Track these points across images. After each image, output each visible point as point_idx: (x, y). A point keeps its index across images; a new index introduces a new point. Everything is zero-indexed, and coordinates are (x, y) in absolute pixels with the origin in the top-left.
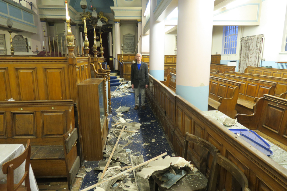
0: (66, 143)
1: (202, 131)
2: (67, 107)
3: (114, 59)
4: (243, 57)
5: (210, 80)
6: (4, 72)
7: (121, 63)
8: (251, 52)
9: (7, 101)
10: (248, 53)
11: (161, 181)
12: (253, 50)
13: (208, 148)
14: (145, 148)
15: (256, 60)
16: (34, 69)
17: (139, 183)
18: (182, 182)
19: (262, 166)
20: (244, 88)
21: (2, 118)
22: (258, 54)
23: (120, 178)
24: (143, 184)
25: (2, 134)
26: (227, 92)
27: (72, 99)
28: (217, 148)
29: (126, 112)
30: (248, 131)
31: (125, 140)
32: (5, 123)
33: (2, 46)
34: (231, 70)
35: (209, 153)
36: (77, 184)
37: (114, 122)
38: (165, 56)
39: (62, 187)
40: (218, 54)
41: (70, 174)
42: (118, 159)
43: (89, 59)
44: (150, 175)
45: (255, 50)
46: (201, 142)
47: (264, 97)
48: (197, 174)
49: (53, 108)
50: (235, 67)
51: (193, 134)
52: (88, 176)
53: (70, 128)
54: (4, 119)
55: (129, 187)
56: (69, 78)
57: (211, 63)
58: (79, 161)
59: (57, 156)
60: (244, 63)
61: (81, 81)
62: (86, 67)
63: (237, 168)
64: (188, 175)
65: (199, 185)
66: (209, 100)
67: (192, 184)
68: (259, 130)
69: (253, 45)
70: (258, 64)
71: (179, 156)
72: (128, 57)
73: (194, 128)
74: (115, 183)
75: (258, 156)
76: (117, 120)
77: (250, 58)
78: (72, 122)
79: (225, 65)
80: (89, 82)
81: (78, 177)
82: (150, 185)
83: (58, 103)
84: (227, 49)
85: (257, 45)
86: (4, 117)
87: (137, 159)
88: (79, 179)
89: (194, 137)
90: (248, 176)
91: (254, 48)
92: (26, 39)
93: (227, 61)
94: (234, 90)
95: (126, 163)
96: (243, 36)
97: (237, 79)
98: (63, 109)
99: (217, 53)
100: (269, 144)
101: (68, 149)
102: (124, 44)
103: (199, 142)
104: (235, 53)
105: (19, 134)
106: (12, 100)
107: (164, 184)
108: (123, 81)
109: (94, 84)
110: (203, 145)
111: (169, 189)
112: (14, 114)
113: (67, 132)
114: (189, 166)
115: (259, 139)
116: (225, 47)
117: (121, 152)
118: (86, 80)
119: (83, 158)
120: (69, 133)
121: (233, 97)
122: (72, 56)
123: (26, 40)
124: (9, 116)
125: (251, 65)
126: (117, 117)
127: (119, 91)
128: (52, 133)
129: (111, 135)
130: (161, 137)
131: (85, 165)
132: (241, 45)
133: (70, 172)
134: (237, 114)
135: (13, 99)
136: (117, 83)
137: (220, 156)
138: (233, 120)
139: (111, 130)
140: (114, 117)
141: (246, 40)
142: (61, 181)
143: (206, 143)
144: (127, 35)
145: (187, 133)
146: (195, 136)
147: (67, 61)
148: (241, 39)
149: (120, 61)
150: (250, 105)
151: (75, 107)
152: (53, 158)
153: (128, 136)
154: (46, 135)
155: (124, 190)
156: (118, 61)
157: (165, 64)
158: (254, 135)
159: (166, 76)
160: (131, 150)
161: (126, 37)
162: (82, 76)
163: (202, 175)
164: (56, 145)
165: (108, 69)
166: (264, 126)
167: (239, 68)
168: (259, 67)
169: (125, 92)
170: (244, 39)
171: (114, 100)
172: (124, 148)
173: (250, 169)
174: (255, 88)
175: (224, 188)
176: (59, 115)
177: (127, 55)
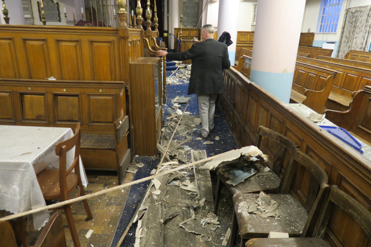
0: (117, 131)
1: (280, 124)
2: (118, 90)
3: (170, 34)
4: (346, 37)
5: (296, 66)
6: (43, 44)
7: (178, 41)
8: (357, 30)
9: (47, 79)
10: (354, 31)
11: (227, 178)
12: (362, 26)
13: (285, 144)
14: (207, 146)
15: (363, 41)
16: (77, 41)
17: (200, 181)
18: (250, 181)
19: (346, 160)
20: (340, 79)
21: (43, 100)
22: (367, 33)
23: (178, 177)
24: (205, 183)
25: (43, 119)
26: (318, 82)
27: (123, 81)
28: (296, 144)
29: (185, 103)
30: (337, 128)
31: (182, 135)
32: (46, 106)
33: (28, 12)
34: (327, 54)
35: (286, 149)
36: (128, 179)
37: (168, 114)
38: (238, 32)
39: (111, 181)
40: (311, 32)
41: (121, 167)
42: (175, 155)
43: (141, 32)
44: (216, 166)
45: (364, 27)
46: (277, 137)
47: (364, 89)
48: (270, 174)
49: (101, 91)
50: (332, 51)
51: (268, 128)
52: (140, 172)
53: (120, 115)
54: (45, 101)
55: (187, 186)
56: (119, 55)
57: (299, 45)
58: (130, 155)
59: (107, 145)
60: (346, 45)
61: (133, 60)
62: (139, 43)
63: (317, 165)
64: (258, 175)
65: (270, 184)
66: (292, 93)
67: (262, 183)
68: (352, 131)
69: (362, 20)
70: (365, 48)
71: (251, 145)
72: (188, 32)
73: (270, 121)
74: (171, 181)
75: (343, 149)
76: (173, 112)
77: (356, 38)
78: (123, 109)
79: (319, 47)
80: (142, 61)
81: (129, 172)
82: (212, 184)
83: (107, 85)
84: (324, 25)
85: (368, 21)
86: (45, 99)
87: (198, 155)
88: (129, 174)
89: (269, 131)
90: (329, 172)
91: (363, 25)
92: (57, 3)
93: (323, 42)
94: (326, 81)
95: (184, 162)
96: (349, 6)
97: (333, 66)
98: (113, 92)
99: (309, 30)
100: (361, 144)
101: (119, 139)
102: (184, 14)
103: (274, 137)
104: (335, 31)
105: (62, 119)
106: (52, 79)
107: (230, 181)
108: (181, 64)
109: (149, 63)
110: (280, 140)
111: (236, 186)
112: (56, 95)
113: (117, 119)
114: (262, 156)
115: (349, 138)
116: (322, 22)
117: (178, 149)
118: (138, 59)
119: (134, 152)
120: (120, 120)
121: (324, 89)
122: (124, 26)
123: (57, 5)
124: (50, 98)
125: (355, 48)
126: (173, 108)
127: (175, 77)
128: (100, 120)
129: (165, 129)
130: (227, 135)
131: (136, 160)
132: (345, 19)
133: (121, 165)
134: (327, 110)
135: (54, 78)
136: (173, 67)
137: (299, 152)
138: (320, 115)
139: (166, 123)
140: (170, 108)
141: (353, 12)
142: (110, 175)
143: (283, 138)
144: (188, 2)
145: (261, 126)
146: (271, 131)
147: (117, 33)
148: (346, 11)
149: (177, 37)
150: (345, 101)
151: (126, 91)
152: (103, 147)
153: (187, 131)
154: (93, 122)
155: (181, 189)
156: (175, 38)
157: (237, 43)
158: (344, 133)
159: (237, 60)
160: (190, 147)
161: (186, 5)
162: (134, 54)
163: (274, 175)
164: (103, 134)
165: (163, 47)
166: (360, 126)
167: (339, 52)
168: (366, 51)
169: (183, 78)
170: (351, 11)
171: (169, 88)
172: (181, 145)
173: (332, 166)
174: (356, 80)
175: (300, 189)
176: (108, 99)
177: (187, 30)
